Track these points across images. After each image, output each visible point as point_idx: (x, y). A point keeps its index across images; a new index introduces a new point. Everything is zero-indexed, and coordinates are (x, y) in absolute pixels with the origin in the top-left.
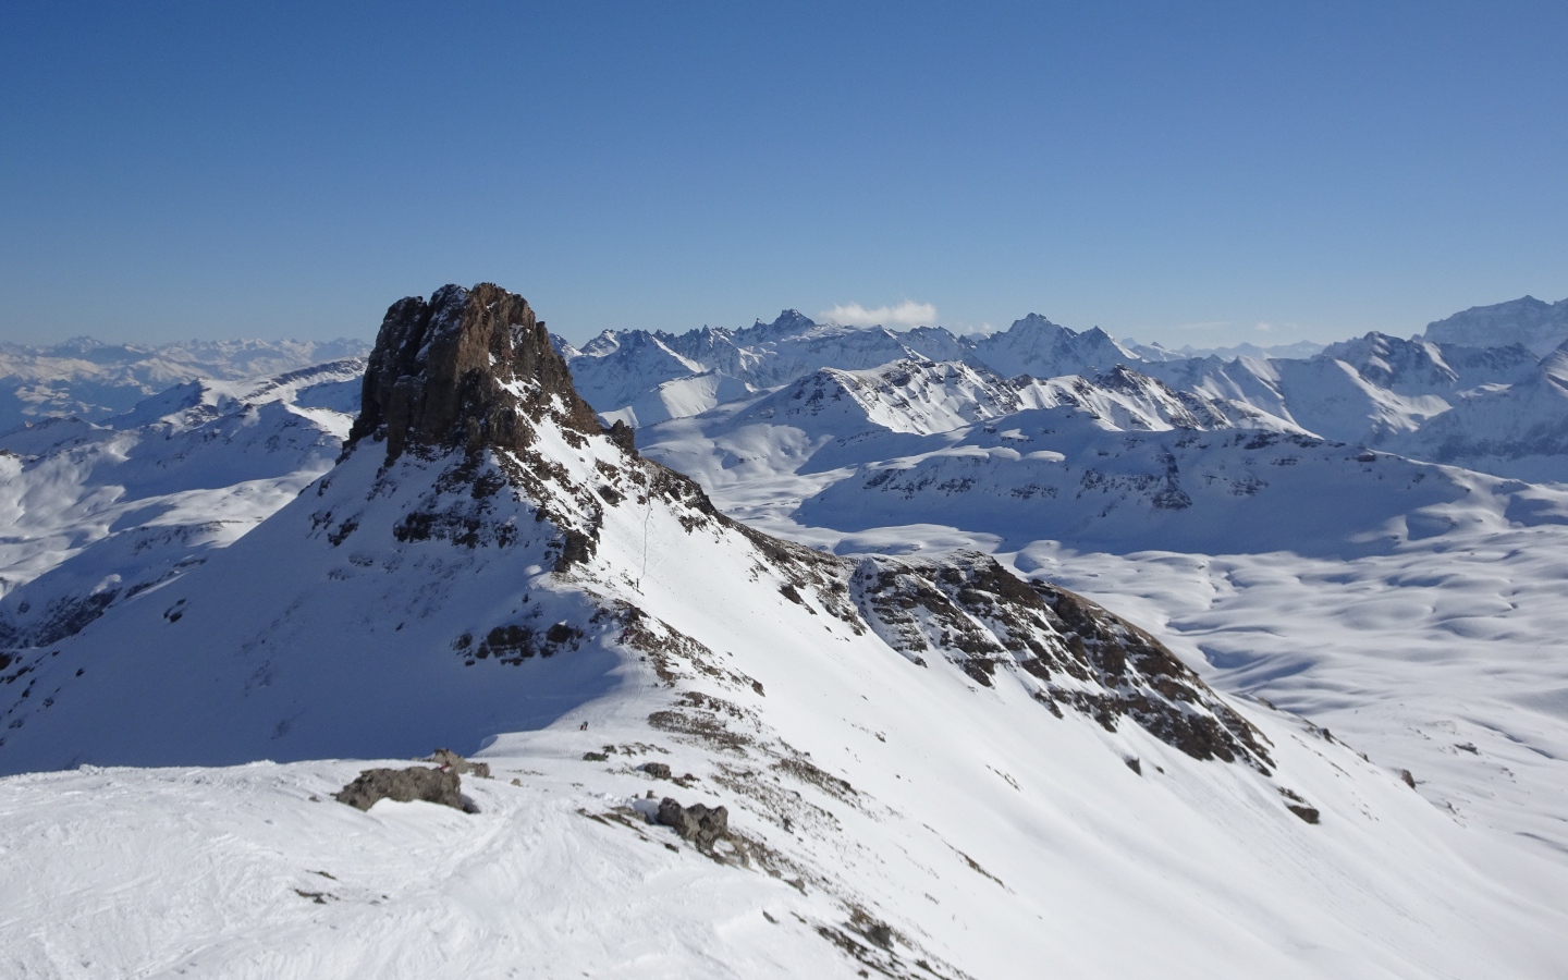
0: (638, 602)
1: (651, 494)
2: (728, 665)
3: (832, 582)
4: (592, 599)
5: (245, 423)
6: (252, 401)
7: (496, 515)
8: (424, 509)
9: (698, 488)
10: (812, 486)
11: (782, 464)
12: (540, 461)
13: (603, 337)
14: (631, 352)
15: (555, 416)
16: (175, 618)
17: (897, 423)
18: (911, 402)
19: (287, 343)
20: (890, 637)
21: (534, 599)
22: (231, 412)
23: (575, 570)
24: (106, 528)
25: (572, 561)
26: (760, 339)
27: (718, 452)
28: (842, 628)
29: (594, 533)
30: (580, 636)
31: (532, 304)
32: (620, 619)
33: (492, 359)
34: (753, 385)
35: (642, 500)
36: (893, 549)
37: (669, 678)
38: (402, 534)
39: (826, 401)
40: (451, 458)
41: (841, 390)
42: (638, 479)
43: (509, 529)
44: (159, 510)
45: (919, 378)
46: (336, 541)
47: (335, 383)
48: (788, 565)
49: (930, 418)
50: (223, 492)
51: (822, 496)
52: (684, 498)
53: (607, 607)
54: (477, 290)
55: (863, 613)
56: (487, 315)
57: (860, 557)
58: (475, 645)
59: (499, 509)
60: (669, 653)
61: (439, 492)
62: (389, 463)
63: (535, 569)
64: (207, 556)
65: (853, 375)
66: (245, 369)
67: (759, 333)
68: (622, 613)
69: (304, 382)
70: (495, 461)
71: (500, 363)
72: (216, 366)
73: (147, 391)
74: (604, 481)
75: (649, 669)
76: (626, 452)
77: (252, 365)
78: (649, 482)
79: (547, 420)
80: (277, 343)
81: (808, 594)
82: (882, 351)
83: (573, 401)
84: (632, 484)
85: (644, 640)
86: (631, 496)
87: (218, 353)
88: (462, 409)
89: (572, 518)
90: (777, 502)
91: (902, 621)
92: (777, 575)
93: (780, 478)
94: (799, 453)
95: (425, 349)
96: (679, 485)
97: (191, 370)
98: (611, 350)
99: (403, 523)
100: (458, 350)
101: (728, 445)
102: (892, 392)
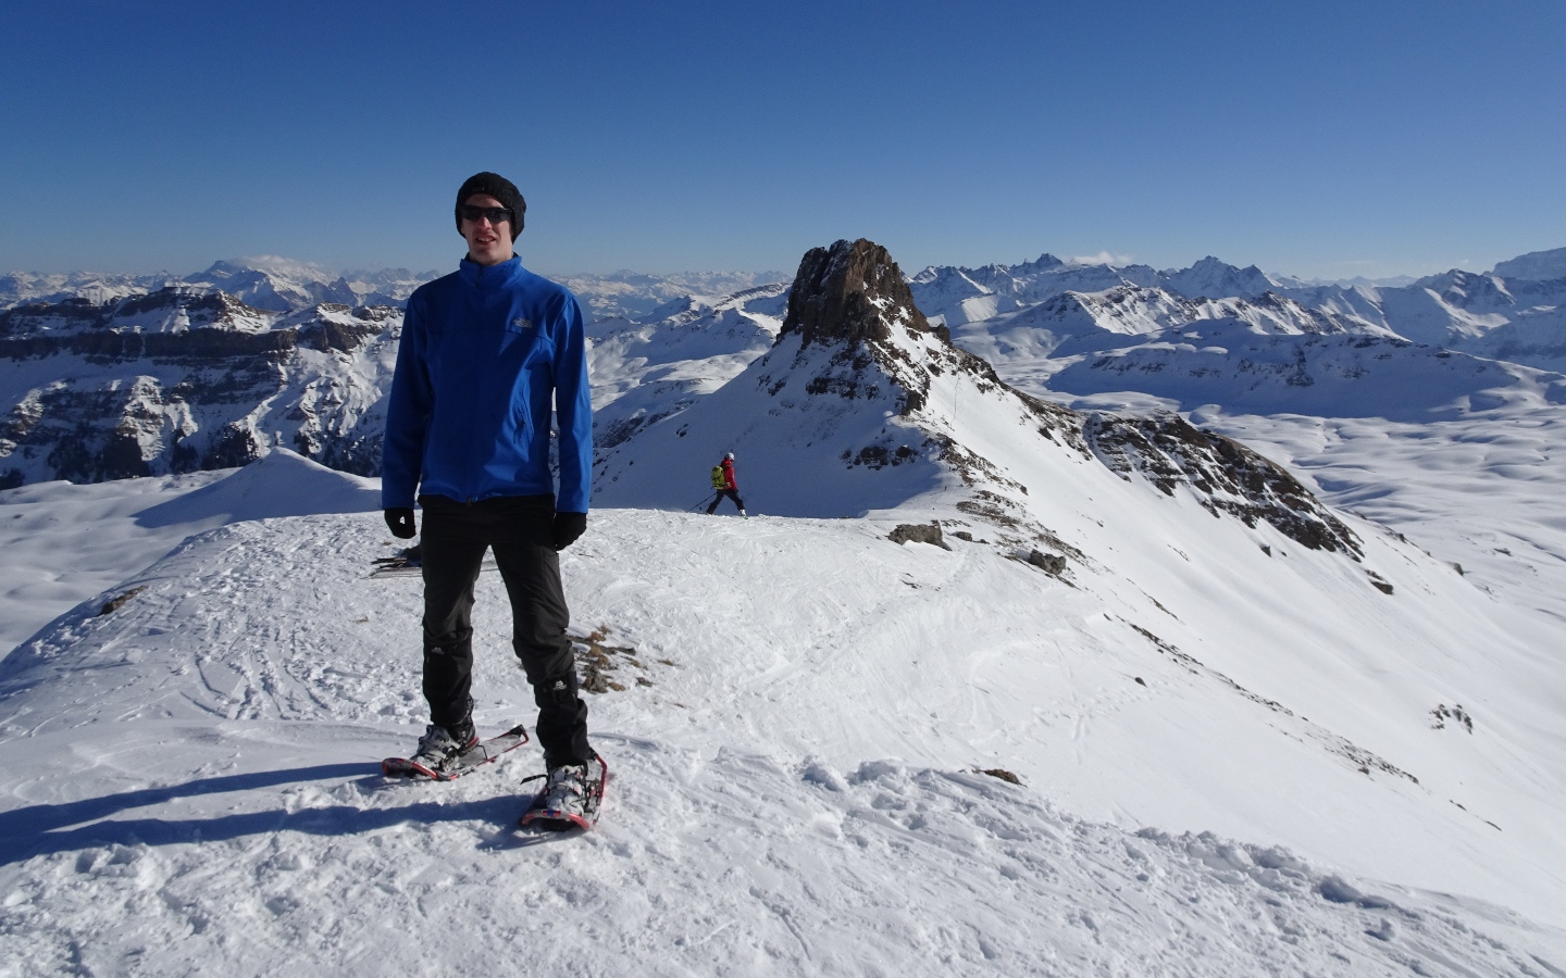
0: (951, 435)
1: (960, 369)
2: (1005, 475)
3: (1072, 427)
4: (923, 432)
5: (715, 321)
6: (719, 308)
7: (866, 380)
8: (824, 376)
9: (988, 366)
10: (1057, 366)
11: (1038, 352)
12: (893, 348)
13: (927, 271)
14: (944, 280)
15: (903, 321)
16: (682, 435)
17: (1116, 328)
18: (1124, 313)
19: (738, 274)
20: (1108, 462)
21: (888, 432)
22: (707, 314)
23: (913, 414)
24: (638, 381)
25: (912, 409)
26: (1027, 272)
27: (998, 343)
28: (1077, 456)
29: (925, 393)
30: (916, 454)
31: (890, 252)
32: (940, 445)
33: (865, 286)
34: (1021, 302)
35: (954, 373)
36: (1109, 407)
37: (969, 481)
38: (811, 390)
39: (1069, 312)
40: (841, 345)
41: (1079, 305)
42: (952, 360)
43: (874, 389)
44: (667, 371)
45: (1130, 298)
46: (773, 393)
47: (766, 298)
48: (1044, 415)
49: (1137, 324)
50: (702, 362)
51: (1063, 373)
52: (980, 372)
53: (933, 437)
54: (857, 243)
55: (1091, 447)
56: (863, 259)
57: (1091, 412)
58: (853, 457)
59: (868, 375)
60: (970, 467)
61: (833, 365)
62: (804, 347)
63: (889, 413)
64: (696, 400)
65: (1086, 296)
66: (715, 289)
67: (1026, 269)
68: (941, 441)
69: (748, 297)
70: (866, 347)
71: (870, 288)
72: (698, 288)
73: (660, 301)
74: (931, 361)
75: (957, 475)
76: (945, 343)
77: (719, 287)
78: (958, 362)
79: (898, 323)
80: (733, 274)
81: (1056, 434)
82: (1107, 280)
83: (913, 312)
84: (948, 363)
85: (956, 458)
86: (948, 370)
87: (700, 280)
88: (847, 316)
89: (912, 383)
90: (1034, 376)
91: (1116, 453)
92: (1037, 421)
93: (1037, 361)
94: (1049, 345)
95: (826, 279)
96: (977, 364)
97: (684, 289)
98: (932, 279)
99: (812, 383)
100: (845, 280)
101: (1004, 339)
102: (1111, 307)
